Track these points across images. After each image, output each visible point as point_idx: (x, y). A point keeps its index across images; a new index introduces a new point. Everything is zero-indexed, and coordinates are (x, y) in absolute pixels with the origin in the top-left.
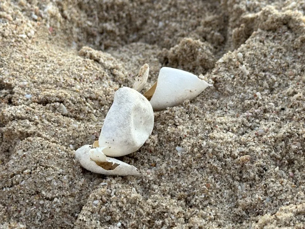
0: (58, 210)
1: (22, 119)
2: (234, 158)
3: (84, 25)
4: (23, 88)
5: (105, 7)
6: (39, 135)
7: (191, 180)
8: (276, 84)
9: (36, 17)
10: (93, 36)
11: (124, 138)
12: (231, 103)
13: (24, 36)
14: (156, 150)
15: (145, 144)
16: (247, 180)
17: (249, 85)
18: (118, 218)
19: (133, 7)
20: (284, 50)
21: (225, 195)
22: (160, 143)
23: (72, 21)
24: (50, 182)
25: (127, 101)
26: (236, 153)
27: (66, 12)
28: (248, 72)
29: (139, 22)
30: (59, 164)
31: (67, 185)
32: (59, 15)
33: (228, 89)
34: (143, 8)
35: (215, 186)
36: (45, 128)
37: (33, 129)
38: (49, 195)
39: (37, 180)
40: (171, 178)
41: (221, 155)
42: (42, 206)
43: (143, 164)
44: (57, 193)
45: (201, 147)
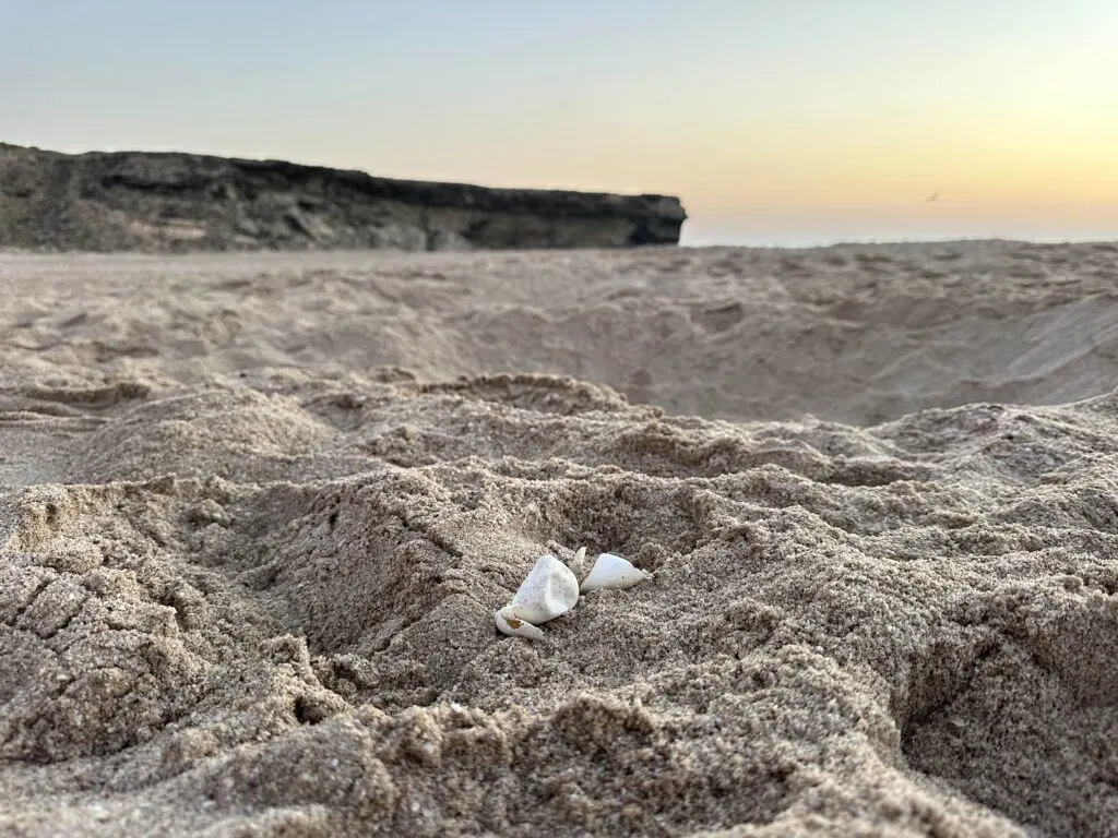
0: (459, 659)
1: (459, 579)
2: (641, 637)
3: (565, 530)
4: (471, 557)
5: (591, 518)
6: (468, 594)
7: (593, 651)
8: (715, 586)
9: (514, 511)
10: (573, 541)
11: (537, 601)
12: (664, 596)
13: (495, 522)
14: (571, 623)
15: (562, 616)
16: (648, 659)
17: (688, 583)
18: (506, 669)
19: (619, 522)
20: (734, 556)
21: (621, 670)
22: (578, 618)
23: (552, 523)
24: (460, 633)
25: (547, 567)
26: (644, 632)
27: (547, 514)
28: (690, 572)
29: (622, 536)
30: (475, 620)
31: (476, 640)
32: (539, 515)
33: (666, 584)
34: (629, 523)
35: (613, 659)
36: (476, 590)
37: (464, 587)
38: (456, 644)
39: (450, 629)
40: (576, 648)
41: (629, 632)
42: (447, 652)
43: (555, 633)
44: (464, 643)
45: (613, 624)
